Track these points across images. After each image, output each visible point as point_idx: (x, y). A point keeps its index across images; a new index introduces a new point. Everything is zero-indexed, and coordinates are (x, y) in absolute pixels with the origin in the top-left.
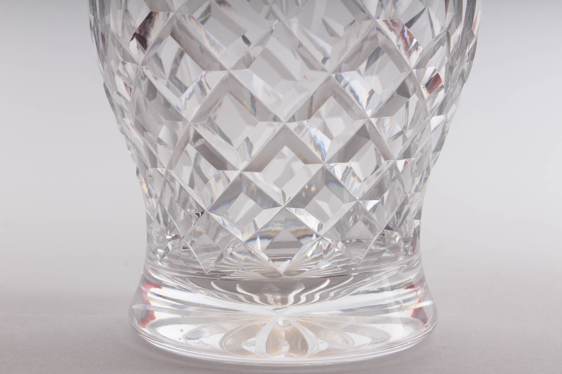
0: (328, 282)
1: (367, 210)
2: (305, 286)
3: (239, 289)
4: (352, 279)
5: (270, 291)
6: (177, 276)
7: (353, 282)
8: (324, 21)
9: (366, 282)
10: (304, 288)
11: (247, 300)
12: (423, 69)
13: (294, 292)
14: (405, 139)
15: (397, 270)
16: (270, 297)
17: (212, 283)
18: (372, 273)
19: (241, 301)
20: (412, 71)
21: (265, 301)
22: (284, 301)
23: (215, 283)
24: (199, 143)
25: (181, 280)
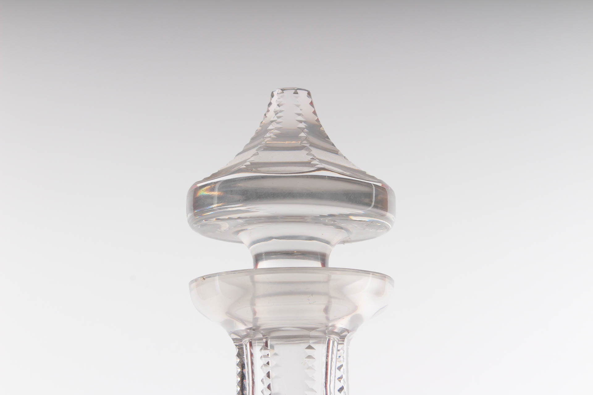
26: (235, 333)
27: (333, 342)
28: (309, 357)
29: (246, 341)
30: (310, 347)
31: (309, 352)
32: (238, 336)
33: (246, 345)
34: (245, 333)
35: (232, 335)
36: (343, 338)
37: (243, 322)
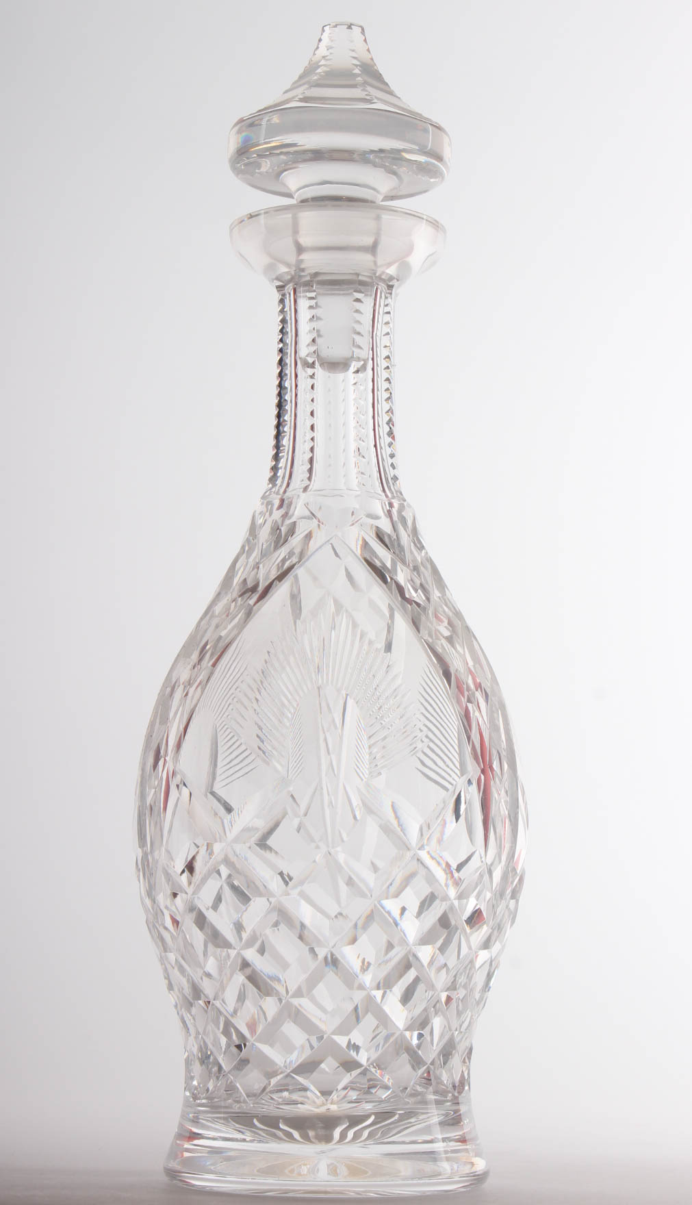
0: (373, 1118)
1: (412, 1045)
2: (349, 1122)
3: (282, 1126)
4: (396, 1117)
5: (313, 1127)
6: (217, 1118)
7: (400, 1120)
8: (372, 863)
9: (411, 1123)
10: (348, 1124)
11: (285, 1136)
12: (465, 900)
13: (338, 1128)
14: (448, 970)
15: (443, 1115)
16: (311, 1133)
17: (255, 1121)
18: (418, 1113)
19: (280, 1139)
20: (453, 904)
21: (306, 1138)
22: (328, 1139)
23: (258, 1120)
24: (248, 971)
25: (222, 1121)
26: (278, 279)
27: (381, 293)
28: (357, 311)
29: (289, 288)
30: (358, 300)
31: (357, 305)
32: (281, 281)
33: (290, 294)
34: (289, 277)
35: (275, 281)
36: (390, 287)
37: (288, 265)
